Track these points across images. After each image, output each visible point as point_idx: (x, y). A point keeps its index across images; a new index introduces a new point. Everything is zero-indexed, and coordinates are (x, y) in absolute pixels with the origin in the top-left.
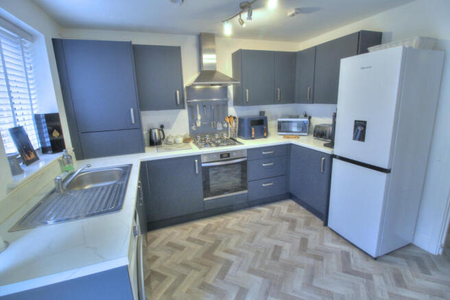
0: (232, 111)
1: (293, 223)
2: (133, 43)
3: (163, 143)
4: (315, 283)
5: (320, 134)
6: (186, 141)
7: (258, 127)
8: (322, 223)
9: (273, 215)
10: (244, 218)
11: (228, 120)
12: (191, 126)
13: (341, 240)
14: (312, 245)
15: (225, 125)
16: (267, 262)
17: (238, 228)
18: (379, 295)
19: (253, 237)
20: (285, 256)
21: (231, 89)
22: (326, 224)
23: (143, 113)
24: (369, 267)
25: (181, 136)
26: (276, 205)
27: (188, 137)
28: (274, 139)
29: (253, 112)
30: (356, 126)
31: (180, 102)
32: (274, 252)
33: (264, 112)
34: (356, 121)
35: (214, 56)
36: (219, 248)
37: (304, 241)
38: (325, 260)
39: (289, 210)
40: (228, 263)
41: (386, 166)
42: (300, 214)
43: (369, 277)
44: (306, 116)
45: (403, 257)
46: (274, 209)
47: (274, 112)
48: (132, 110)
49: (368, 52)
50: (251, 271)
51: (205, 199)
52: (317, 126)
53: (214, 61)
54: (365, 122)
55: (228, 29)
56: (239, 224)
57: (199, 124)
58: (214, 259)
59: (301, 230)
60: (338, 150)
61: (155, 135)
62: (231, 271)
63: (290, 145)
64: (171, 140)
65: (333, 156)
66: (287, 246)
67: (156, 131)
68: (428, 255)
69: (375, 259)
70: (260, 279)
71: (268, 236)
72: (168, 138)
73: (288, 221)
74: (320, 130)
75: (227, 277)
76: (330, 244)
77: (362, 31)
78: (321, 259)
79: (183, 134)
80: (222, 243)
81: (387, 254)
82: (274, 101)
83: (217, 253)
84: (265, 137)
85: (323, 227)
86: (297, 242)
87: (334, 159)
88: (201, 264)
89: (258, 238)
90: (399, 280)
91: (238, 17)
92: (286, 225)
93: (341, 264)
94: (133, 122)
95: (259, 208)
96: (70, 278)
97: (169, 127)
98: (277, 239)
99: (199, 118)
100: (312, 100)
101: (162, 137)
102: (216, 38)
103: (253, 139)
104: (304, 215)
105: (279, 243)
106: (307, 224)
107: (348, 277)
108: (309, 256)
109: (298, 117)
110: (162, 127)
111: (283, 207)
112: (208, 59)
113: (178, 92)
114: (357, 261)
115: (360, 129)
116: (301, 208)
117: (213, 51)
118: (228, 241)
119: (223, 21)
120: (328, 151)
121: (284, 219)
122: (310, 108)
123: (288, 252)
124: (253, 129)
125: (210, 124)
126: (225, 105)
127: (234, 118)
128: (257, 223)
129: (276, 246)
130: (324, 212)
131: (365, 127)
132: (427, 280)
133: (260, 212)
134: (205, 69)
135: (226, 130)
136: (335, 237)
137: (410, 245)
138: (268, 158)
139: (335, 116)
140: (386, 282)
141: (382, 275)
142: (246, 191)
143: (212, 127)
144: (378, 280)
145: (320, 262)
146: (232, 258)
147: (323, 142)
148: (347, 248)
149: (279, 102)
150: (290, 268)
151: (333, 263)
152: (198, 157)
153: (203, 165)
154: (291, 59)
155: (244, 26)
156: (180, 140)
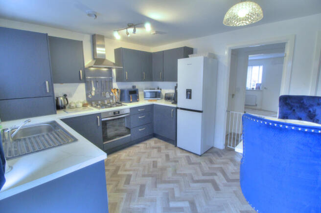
0: (115, 85)
1: (159, 149)
2: (49, 35)
3: (67, 107)
4: (178, 172)
5: (168, 98)
6: (84, 105)
7: (133, 95)
8: (174, 146)
9: (147, 147)
10: (130, 152)
11: (113, 91)
12: (87, 95)
13: (184, 151)
14: (171, 156)
15: (111, 94)
16: (151, 170)
17: (128, 158)
18: (205, 169)
19: (139, 160)
20: (159, 165)
21: (114, 71)
22: (176, 146)
23: (55, 85)
24: (198, 160)
25: (81, 102)
26: (148, 142)
27: (86, 102)
28: (142, 102)
29: (128, 86)
30: (187, 92)
31: (83, 78)
32: (153, 164)
33: (135, 86)
34: (187, 90)
35: (104, 49)
36: (120, 170)
37: (167, 156)
38: (179, 161)
39: (155, 143)
40: (129, 176)
41: (201, 110)
42: (162, 144)
43: (200, 164)
44: (158, 89)
45: (211, 153)
46: (146, 144)
47: (141, 86)
48: (47, 82)
49: (188, 57)
50: (144, 176)
51: (104, 143)
52: (166, 94)
53: (104, 53)
54: (191, 90)
55: (117, 36)
56: (128, 156)
57: (93, 94)
58: (119, 176)
59: (164, 151)
60: (179, 105)
61: (61, 102)
62: (132, 179)
63: (152, 105)
64: (73, 105)
65: (177, 108)
66: (159, 160)
67: (62, 98)
68: (220, 150)
69: (201, 156)
70: (150, 178)
71: (148, 158)
72: (70, 103)
73: (156, 148)
74: (168, 96)
75: (131, 182)
76: (179, 154)
77: (186, 47)
78: (178, 161)
79: (82, 101)
80: (121, 168)
81: (205, 153)
82: (141, 79)
83: (120, 173)
84: (138, 101)
85: (175, 148)
86: (164, 157)
87: (178, 110)
88: (111, 181)
89: (142, 160)
90: (211, 162)
91: (126, 30)
92: (155, 151)
93: (187, 161)
94: (48, 91)
95: (138, 145)
96: (78, 169)
97: (71, 96)
98: (153, 158)
99: (94, 89)
100: (163, 80)
101: (66, 103)
102: (105, 39)
103: (131, 102)
104: (164, 144)
105: (155, 159)
106: (166, 148)
107: (191, 166)
108: (172, 162)
109: (154, 89)
110: (65, 96)
111: (151, 142)
112: (100, 51)
113: (81, 71)
114: (193, 159)
115: (189, 93)
116: (161, 141)
117: (103, 46)
118: (124, 165)
119: (115, 31)
120: (174, 106)
121: (153, 148)
122: (160, 84)
123: (161, 162)
124: (131, 96)
125: (101, 94)
126: (111, 81)
127: (117, 90)
128: (139, 152)
129: (154, 162)
130: (174, 139)
131: (191, 92)
132: (221, 159)
133: (139, 147)
134: (98, 57)
135: (112, 97)
136: (181, 151)
137: (212, 148)
138: (141, 113)
139: (176, 87)
140: (206, 163)
141: (205, 161)
142: (130, 135)
143: (103, 95)
144: (203, 164)
145: (177, 163)
146: (131, 173)
147: (171, 102)
148: (188, 154)
149: (145, 80)
150: (163, 169)
151: (183, 162)
152: (99, 114)
153: (103, 120)
154: (149, 56)
155: (129, 36)
156: (81, 105)
